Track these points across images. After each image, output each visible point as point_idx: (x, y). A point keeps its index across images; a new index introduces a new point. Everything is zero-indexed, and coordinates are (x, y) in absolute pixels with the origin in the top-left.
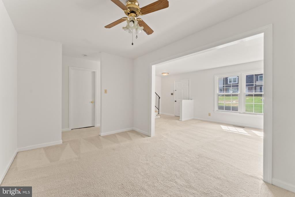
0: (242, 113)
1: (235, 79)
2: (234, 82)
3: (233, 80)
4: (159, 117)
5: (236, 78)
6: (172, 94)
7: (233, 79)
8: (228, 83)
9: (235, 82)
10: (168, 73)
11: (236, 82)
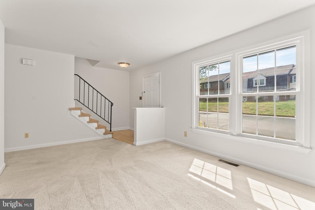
0: (235, 134)
1: (262, 80)
2: (260, 84)
3: (259, 82)
4: (110, 136)
5: (264, 80)
6: (141, 98)
7: (259, 80)
8: (254, 86)
9: (262, 84)
10: (129, 64)
11: (264, 84)
